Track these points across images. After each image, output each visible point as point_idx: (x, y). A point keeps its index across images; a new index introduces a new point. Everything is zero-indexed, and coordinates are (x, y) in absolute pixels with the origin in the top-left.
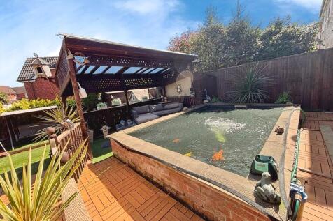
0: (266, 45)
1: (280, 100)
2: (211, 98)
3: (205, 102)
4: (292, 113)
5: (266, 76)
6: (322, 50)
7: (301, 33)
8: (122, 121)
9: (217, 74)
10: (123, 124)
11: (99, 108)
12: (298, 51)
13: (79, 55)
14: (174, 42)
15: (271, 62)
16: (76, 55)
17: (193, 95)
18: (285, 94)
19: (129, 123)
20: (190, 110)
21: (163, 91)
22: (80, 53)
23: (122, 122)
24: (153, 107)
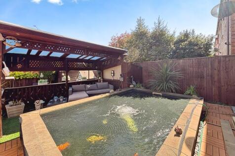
0: (177, 48)
1: (188, 92)
2: (136, 83)
3: (131, 86)
4: (195, 107)
5: (178, 71)
6: (218, 56)
7: (202, 42)
8: (55, 97)
9: (143, 65)
10: (55, 100)
11: (39, 84)
12: (200, 55)
13: (11, 39)
14: (115, 39)
15: (181, 61)
16: (7, 39)
17: (122, 80)
18: (192, 87)
19: (61, 100)
20: (116, 92)
21: (101, 74)
22: (12, 37)
23: (56, 99)
24: (89, 86)
